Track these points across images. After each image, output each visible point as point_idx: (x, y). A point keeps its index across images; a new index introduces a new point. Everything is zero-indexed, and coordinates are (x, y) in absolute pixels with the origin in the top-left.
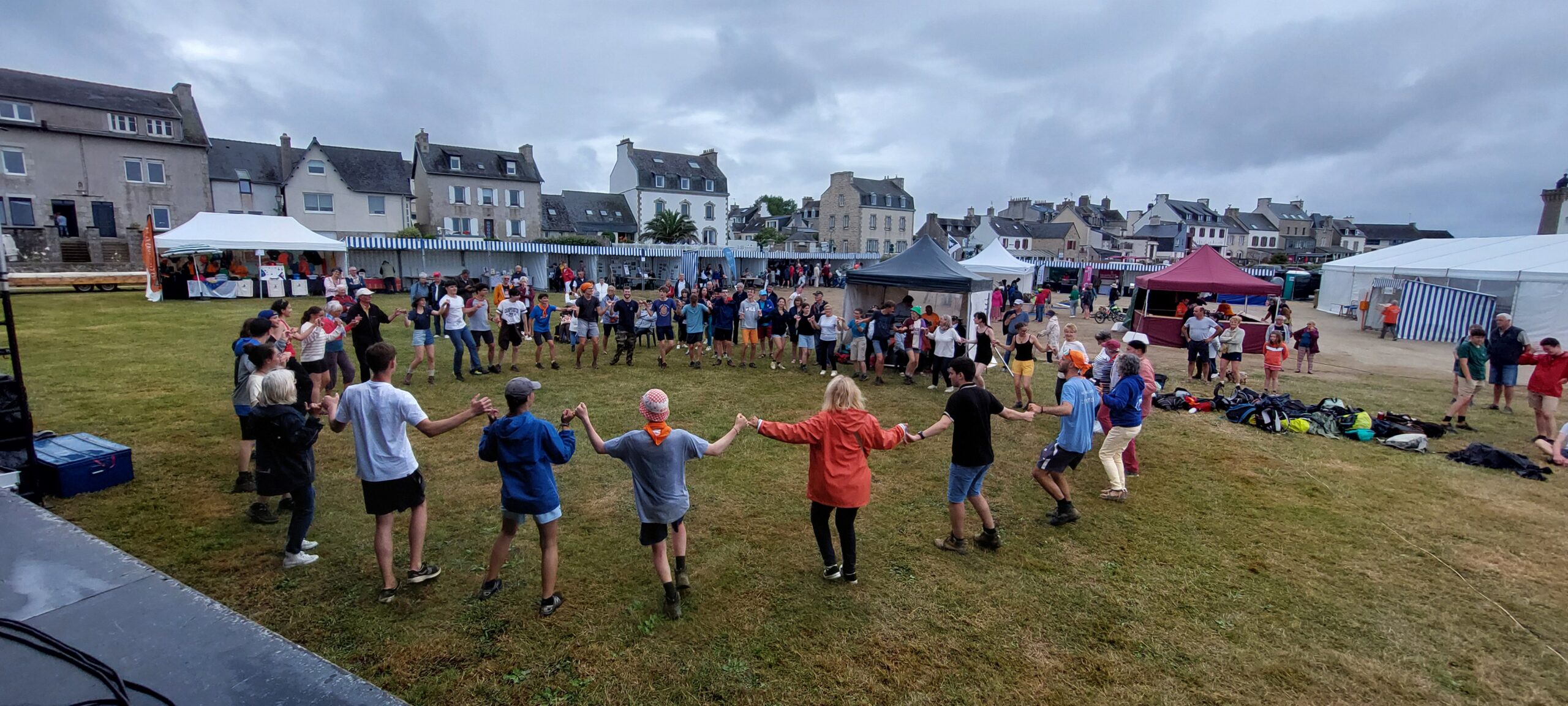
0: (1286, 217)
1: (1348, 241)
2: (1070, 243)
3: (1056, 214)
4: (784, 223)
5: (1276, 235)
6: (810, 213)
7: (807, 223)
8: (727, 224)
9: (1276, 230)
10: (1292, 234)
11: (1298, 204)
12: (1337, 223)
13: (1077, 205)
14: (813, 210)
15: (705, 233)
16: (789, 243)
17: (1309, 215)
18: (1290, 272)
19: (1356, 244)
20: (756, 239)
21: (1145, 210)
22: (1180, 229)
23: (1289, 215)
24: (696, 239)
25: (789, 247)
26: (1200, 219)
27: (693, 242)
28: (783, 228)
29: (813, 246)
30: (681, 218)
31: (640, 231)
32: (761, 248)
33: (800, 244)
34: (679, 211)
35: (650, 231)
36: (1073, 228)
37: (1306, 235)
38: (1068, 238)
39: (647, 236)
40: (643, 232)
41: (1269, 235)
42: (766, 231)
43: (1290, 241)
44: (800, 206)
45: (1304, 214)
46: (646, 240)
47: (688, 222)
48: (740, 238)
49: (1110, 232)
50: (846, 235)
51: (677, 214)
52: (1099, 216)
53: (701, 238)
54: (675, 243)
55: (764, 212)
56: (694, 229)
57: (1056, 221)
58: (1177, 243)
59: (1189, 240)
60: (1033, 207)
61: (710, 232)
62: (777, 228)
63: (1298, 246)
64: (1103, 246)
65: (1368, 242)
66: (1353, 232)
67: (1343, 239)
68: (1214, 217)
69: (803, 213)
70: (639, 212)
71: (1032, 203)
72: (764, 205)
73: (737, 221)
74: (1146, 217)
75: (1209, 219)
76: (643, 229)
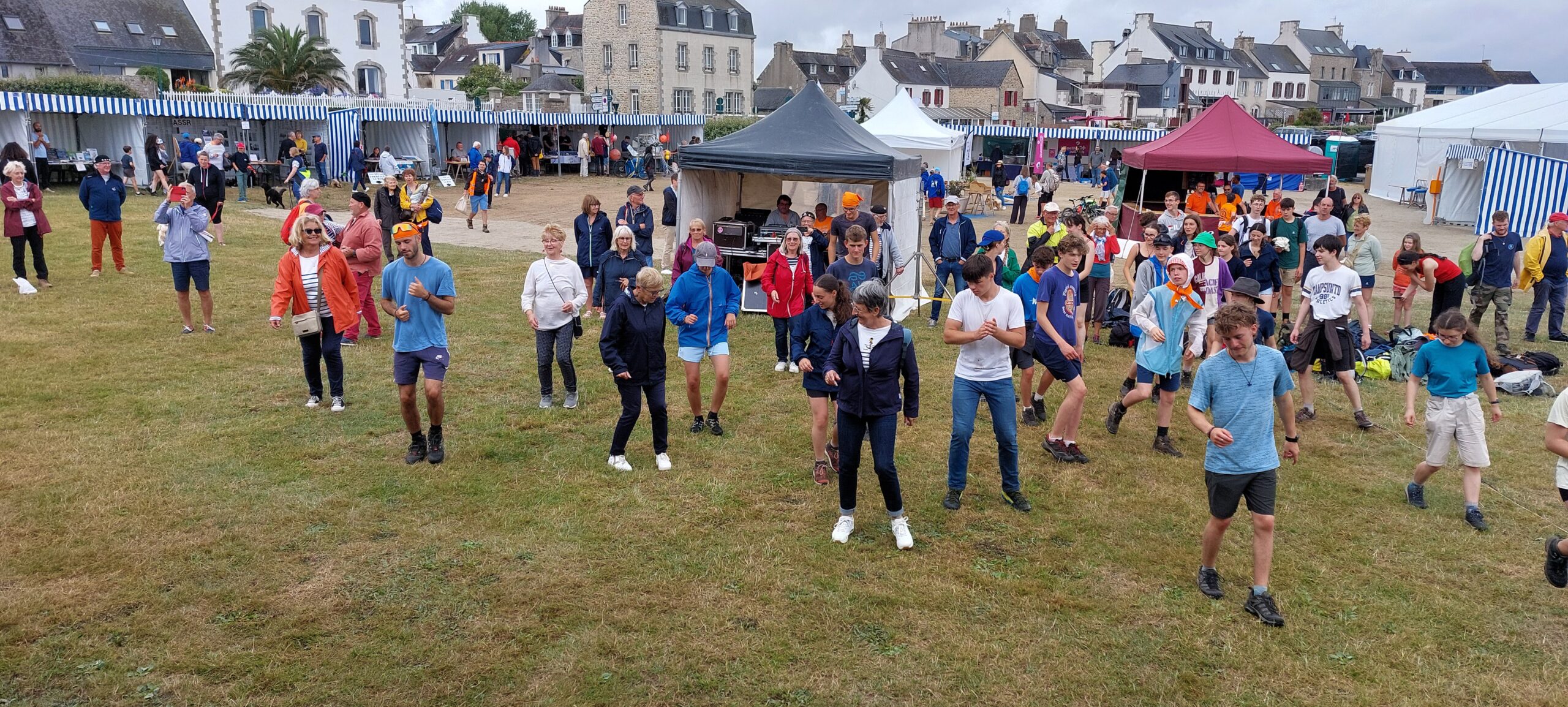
0: (1320, 51)
1: (1404, 90)
2: (1008, 94)
3: (986, 45)
4: (515, 56)
5: (1305, 79)
6: (562, 39)
7: (558, 57)
8: (404, 56)
9: (1306, 71)
10: (1328, 77)
11: (1336, 30)
12: (1388, 60)
13: (1017, 30)
14: (568, 33)
15: (361, 72)
16: (529, 95)
17: (1351, 47)
18: (1331, 138)
19: (1413, 92)
20: (463, 86)
21: (1119, 39)
22: (1170, 73)
23: (1323, 48)
24: (341, 83)
25: (529, 101)
26: (1199, 54)
27: (337, 91)
28: (513, 66)
29: (575, 100)
30: (309, 43)
31: (221, 68)
32: (478, 103)
33: (551, 96)
34: (303, 27)
35: (243, 67)
36: (1012, 70)
37: (1347, 79)
38: (1007, 87)
39: (237, 77)
40: (228, 69)
41: (1296, 79)
42: (481, 72)
43: (1326, 89)
44: (541, 23)
45: (1344, 46)
46: (235, 86)
47: (325, 52)
48: (429, 84)
49: (1068, 76)
50: (635, 81)
51: (299, 35)
52: (1050, 49)
53: (353, 82)
54: (299, 92)
55: (473, 34)
56: (338, 65)
57: (986, 57)
58: (1167, 94)
59: (1184, 88)
60: (947, 33)
61: (371, 72)
62: (502, 66)
63: (1336, 96)
64: (1058, 100)
65: (1430, 90)
66: (1409, 75)
67: (1397, 85)
68: (1220, 51)
69: (548, 37)
70: (215, 29)
71: (947, 25)
72: (473, 22)
73: (421, 51)
74: (1121, 51)
75: (1211, 54)
76: (227, 63)
